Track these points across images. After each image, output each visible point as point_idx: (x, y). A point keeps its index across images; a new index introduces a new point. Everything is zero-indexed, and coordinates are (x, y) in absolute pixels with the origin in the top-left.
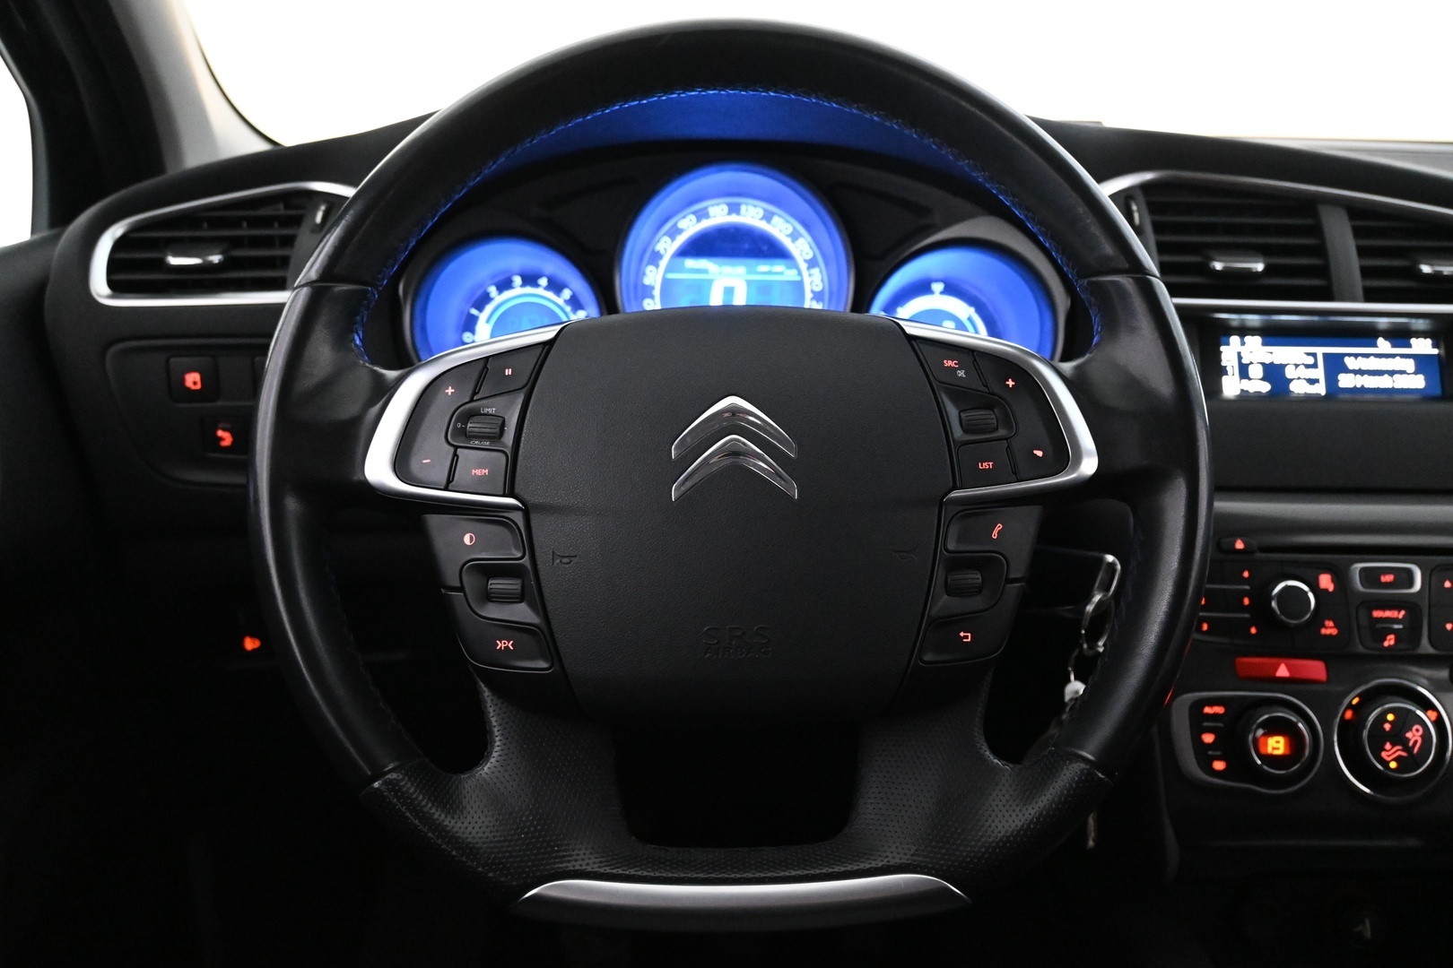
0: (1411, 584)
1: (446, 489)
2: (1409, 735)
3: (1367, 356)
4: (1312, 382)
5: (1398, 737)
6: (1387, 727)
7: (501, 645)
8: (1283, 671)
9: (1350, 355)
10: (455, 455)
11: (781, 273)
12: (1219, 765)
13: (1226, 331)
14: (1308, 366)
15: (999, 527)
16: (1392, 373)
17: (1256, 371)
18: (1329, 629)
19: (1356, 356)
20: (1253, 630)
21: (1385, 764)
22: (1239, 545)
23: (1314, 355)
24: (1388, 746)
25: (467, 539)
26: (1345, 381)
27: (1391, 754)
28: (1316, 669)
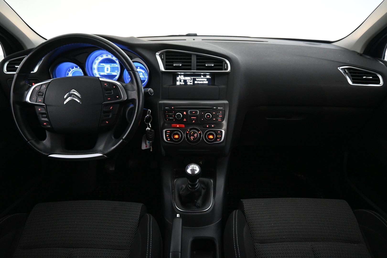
0: (197, 113)
1: (36, 103)
2: (195, 135)
3: (199, 78)
4: (191, 82)
5: (193, 135)
6: (192, 134)
7: (45, 124)
8: (178, 126)
9: (197, 78)
10: (37, 98)
11: (115, 66)
12: (169, 139)
13: (178, 75)
14: (190, 80)
15: (112, 107)
16: (203, 81)
17: (182, 81)
18: (185, 120)
19: (198, 78)
20: (174, 120)
21: (191, 139)
22: (173, 108)
23: (191, 78)
24: (192, 137)
25: (39, 109)
26: (196, 82)
27: (192, 138)
28: (183, 126)
